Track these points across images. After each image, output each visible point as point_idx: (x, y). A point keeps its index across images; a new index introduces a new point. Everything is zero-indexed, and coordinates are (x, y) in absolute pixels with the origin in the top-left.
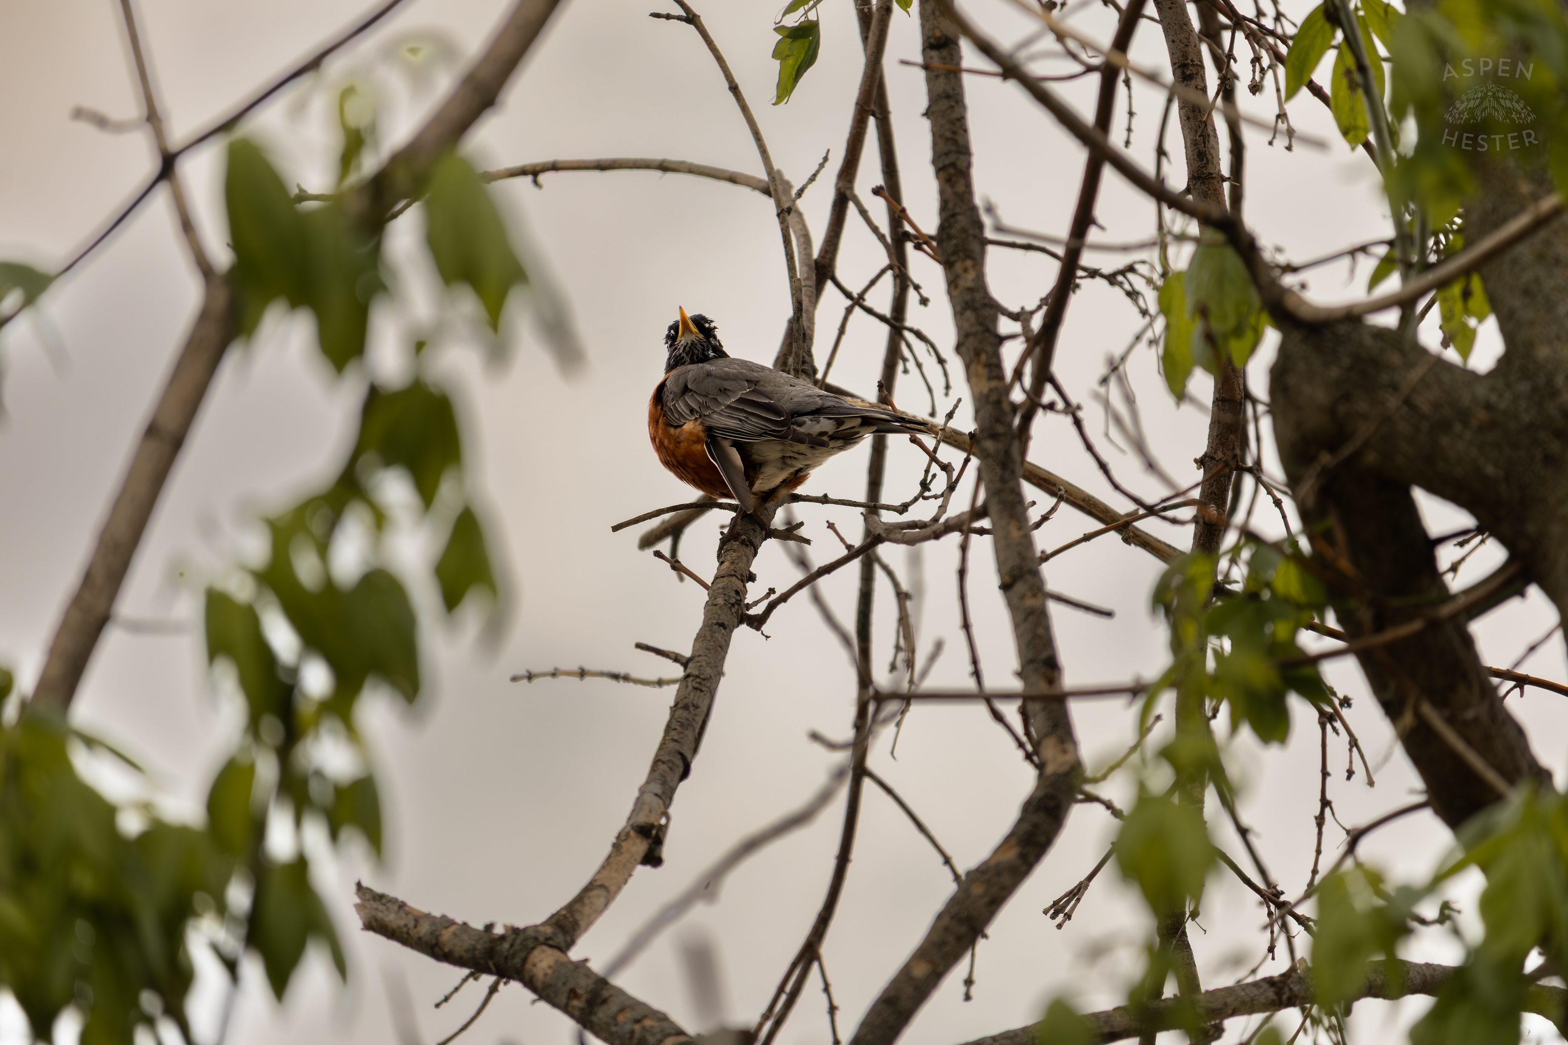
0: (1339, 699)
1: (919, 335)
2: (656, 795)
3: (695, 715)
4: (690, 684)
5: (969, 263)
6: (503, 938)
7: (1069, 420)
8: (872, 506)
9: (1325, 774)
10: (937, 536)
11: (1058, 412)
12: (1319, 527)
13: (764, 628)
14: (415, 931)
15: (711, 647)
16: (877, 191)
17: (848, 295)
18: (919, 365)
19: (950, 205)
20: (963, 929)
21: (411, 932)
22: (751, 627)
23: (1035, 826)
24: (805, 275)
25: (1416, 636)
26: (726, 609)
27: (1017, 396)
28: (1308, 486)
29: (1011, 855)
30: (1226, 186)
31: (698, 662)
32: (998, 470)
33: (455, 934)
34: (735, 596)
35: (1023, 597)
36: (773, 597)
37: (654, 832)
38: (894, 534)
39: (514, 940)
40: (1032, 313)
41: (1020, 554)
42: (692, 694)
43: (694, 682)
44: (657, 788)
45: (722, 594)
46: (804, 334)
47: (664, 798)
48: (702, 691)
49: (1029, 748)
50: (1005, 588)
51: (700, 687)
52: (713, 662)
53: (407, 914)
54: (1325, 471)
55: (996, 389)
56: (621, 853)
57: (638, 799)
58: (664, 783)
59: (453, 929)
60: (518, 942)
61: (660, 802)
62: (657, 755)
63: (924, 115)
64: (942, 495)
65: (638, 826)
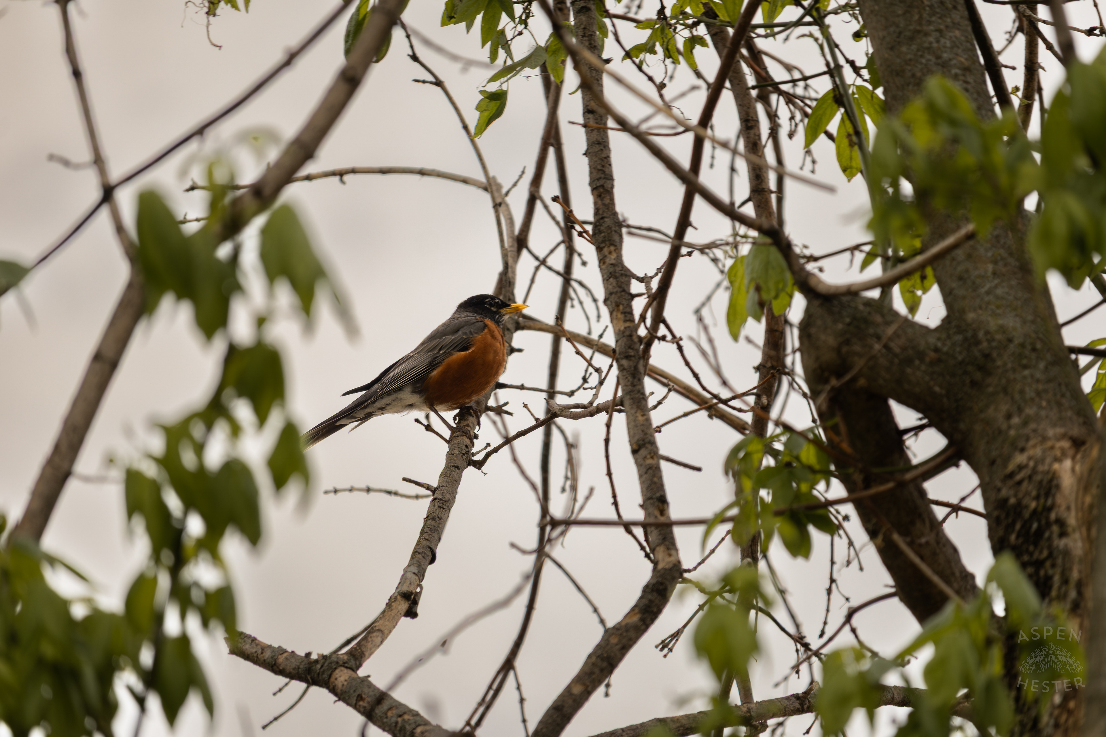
0: (842, 516)
1: (581, 284)
2: (414, 573)
3: (439, 523)
4: (436, 504)
5: (612, 248)
6: (316, 661)
7: (675, 346)
8: (551, 393)
9: (833, 563)
10: (592, 415)
11: (667, 342)
12: (830, 423)
13: (483, 468)
14: (262, 655)
15: (450, 481)
16: (555, 199)
17: (537, 258)
18: (581, 303)
19: (601, 212)
20: (605, 664)
21: (259, 657)
22: (475, 468)
23: (651, 601)
24: (510, 244)
25: (891, 490)
26: (460, 457)
27: (642, 332)
28: (822, 398)
29: (636, 619)
30: (773, 197)
31: (442, 490)
32: (630, 378)
33: (286, 658)
34: (465, 448)
35: (645, 458)
36: (489, 449)
37: (412, 597)
38: (565, 412)
39: (324, 663)
40: (652, 278)
41: (643, 431)
42: (438, 511)
43: (439, 503)
44: (415, 569)
45: (457, 447)
46: (510, 282)
47: (419, 575)
48: (444, 509)
49: (648, 550)
50: (635, 452)
51: (443, 506)
52: (451, 490)
53: (257, 645)
54: (833, 389)
55: (629, 327)
56: (392, 610)
57: (403, 575)
58: (419, 566)
59: (285, 655)
60: (326, 664)
61: (417, 578)
62: (415, 549)
63: (584, 154)
64: (595, 388)
65: (402, 593)
